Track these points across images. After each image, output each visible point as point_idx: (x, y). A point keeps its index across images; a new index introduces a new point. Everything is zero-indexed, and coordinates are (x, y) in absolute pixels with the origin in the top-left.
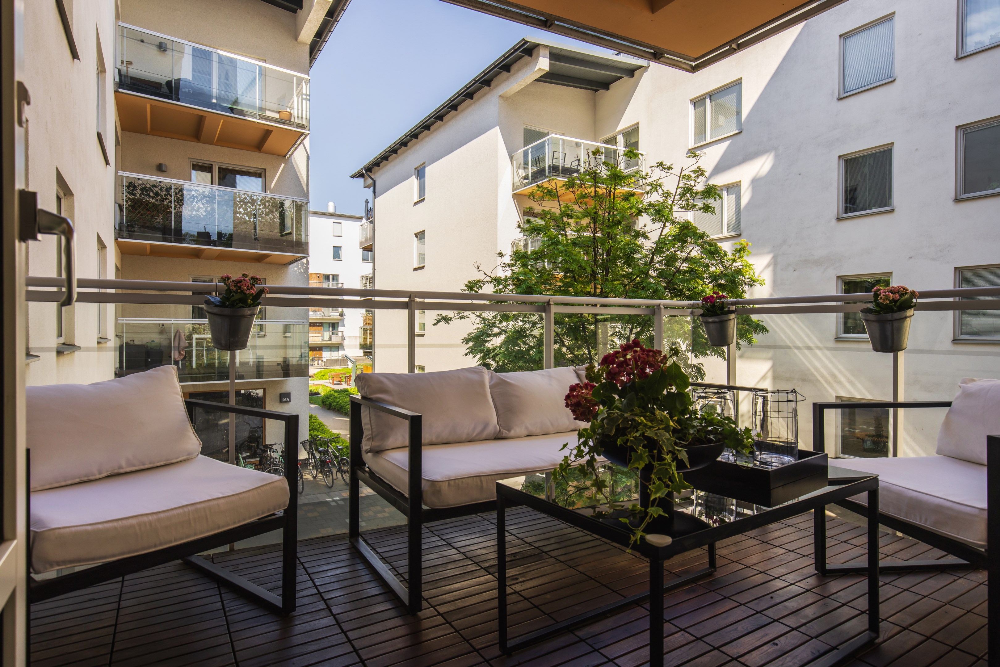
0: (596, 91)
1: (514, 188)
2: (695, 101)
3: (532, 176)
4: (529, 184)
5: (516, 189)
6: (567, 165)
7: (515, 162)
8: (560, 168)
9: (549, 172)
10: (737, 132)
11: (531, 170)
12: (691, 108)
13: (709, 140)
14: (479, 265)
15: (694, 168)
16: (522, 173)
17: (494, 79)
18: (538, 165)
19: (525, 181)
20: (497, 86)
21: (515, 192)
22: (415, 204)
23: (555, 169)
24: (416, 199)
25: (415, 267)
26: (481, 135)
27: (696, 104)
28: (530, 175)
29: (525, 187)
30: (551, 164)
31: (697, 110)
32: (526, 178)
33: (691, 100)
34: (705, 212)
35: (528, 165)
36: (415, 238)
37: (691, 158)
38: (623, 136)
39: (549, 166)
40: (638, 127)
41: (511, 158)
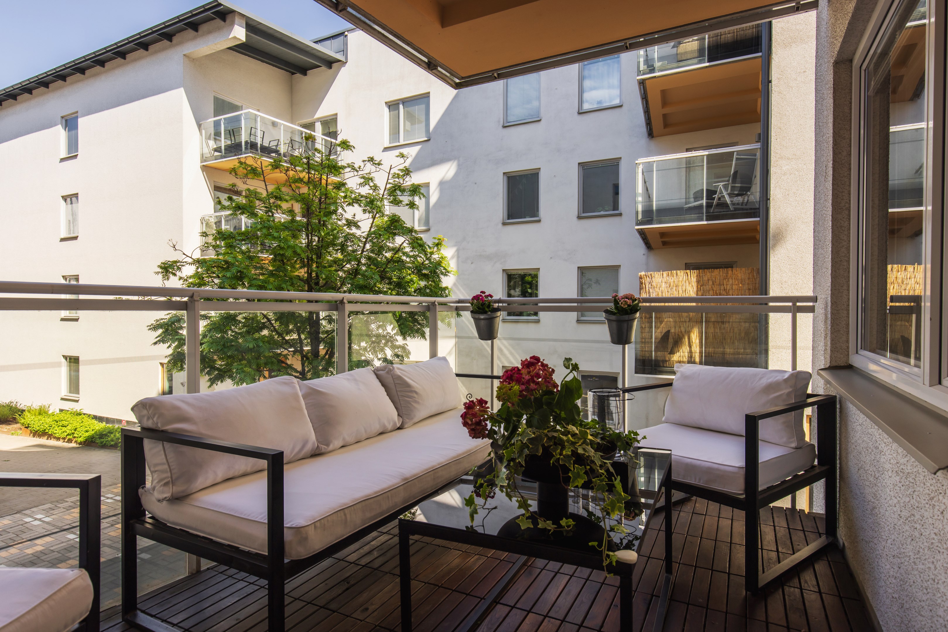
0: (293, 74)
1: (203, 159)
2: (389, 104)
3: (225, 149)
4: (222, 157)
5: (205, 161)
6: (266, 144)
7: (203, 132)
8: (259, 146)
9: (246, 148)
10: (426, 139)
11: (223, 142)
12: (386, 110)
13: (402, 142)
14: (175, 244)
15: (402, 167)
16: (212, 144)
17: (177, 35)
18: (233, 138)
19: (217, 154)
20: (180, 43)
21: (204, 164)
22: (62, 160)
23: (252, 146)
24: (64, 154)
25: (62, 237)
26: (159, 93)
27: (391, 107)
28: (223, 148)
29: (216, 160)
30: (248, 140)
31: (392, 112)
32: (216, 150)
33: (386, 103)
34: (411, 208)
35: (220, 136)
36: (63, 202)
37: (399, 158)
38: (322, 124)
39: (246, 142)
40: (336, 118)
41: (199, 126)
